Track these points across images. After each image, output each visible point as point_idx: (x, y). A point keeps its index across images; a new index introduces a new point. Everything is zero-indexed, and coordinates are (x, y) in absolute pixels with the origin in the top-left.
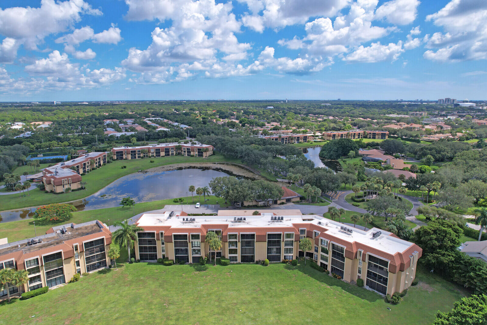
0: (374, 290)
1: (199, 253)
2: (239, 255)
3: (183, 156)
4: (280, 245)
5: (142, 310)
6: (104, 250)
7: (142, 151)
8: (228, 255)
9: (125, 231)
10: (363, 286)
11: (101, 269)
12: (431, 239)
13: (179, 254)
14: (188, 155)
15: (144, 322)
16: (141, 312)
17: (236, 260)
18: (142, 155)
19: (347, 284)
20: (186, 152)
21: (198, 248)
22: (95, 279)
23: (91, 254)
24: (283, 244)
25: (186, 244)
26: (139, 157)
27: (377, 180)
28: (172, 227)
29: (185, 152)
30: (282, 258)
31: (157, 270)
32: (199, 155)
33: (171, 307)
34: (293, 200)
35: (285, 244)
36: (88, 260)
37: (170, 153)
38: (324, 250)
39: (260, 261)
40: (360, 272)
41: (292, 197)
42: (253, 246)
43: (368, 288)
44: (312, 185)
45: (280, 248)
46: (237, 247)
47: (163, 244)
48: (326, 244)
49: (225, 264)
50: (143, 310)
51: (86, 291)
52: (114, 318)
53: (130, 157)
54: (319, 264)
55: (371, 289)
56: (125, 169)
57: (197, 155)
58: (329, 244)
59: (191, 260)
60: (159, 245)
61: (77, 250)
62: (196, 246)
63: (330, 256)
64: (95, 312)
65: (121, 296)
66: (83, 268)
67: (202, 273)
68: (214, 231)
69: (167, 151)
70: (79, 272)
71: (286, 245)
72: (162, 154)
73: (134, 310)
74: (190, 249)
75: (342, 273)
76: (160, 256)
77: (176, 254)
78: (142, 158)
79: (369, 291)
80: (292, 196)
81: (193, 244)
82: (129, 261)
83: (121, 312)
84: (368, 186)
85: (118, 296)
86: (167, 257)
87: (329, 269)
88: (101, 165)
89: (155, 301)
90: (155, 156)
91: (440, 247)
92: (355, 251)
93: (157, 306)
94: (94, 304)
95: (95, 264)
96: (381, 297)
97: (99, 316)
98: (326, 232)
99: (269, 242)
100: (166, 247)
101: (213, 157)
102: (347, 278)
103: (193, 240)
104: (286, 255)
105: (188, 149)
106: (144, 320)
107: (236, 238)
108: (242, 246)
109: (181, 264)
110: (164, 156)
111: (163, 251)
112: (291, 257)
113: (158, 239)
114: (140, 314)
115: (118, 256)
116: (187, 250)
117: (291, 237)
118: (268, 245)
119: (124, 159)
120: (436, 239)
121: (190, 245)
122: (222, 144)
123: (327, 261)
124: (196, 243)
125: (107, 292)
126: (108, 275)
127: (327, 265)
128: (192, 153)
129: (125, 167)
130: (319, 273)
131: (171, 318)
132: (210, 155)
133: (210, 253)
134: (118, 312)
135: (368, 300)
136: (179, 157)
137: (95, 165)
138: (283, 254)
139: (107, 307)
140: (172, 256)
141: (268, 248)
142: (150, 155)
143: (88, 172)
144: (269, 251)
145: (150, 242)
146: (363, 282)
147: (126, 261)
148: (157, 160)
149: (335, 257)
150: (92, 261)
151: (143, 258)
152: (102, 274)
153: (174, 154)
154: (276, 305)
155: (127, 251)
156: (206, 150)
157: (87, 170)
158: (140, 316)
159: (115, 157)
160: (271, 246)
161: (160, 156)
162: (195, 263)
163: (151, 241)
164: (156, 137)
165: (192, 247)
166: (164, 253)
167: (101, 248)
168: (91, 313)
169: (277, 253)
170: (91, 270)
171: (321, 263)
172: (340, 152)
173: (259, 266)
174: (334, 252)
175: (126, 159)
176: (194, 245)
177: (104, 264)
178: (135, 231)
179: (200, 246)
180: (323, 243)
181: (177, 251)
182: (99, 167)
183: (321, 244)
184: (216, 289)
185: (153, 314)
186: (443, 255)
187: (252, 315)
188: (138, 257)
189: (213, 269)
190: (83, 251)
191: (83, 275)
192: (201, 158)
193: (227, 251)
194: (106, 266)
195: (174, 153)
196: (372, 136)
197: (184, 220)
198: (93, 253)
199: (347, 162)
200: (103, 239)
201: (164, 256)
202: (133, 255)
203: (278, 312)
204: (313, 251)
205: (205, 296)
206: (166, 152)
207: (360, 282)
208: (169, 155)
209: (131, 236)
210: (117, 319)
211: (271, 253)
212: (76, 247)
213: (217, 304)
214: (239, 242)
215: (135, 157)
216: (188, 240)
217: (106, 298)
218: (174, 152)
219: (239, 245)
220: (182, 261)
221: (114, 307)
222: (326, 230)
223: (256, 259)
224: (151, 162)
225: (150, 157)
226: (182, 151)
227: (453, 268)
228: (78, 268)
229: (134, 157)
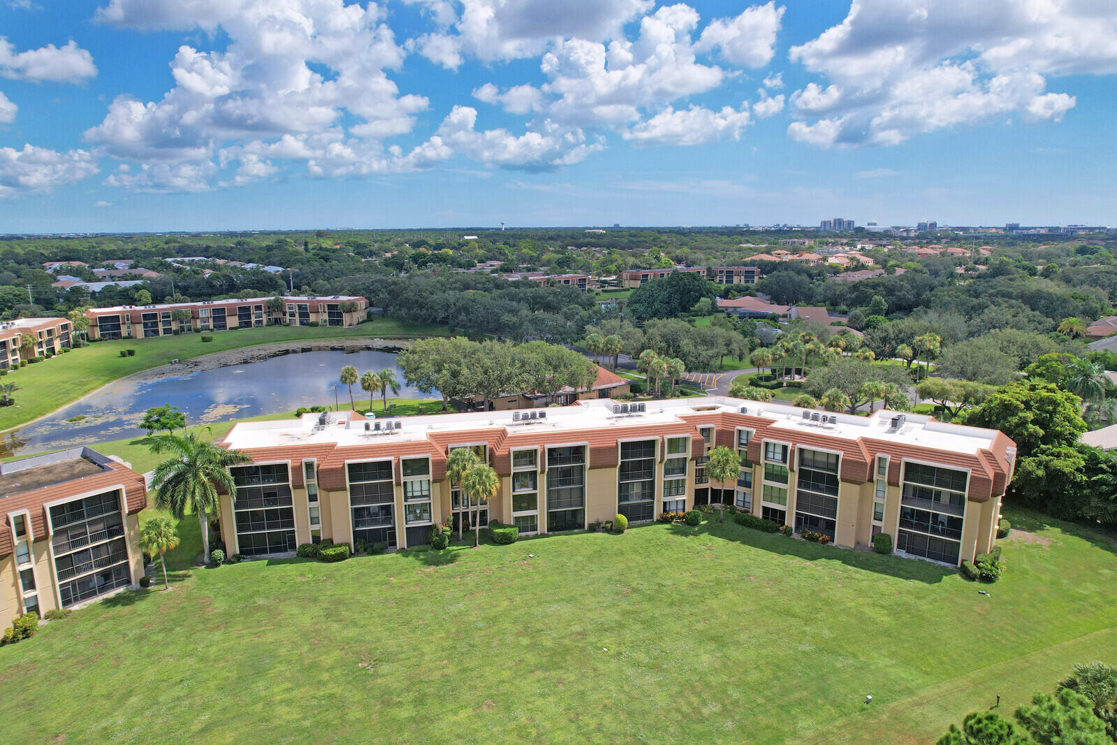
0: (921, 558)
1: (426, 515)
2: (541, 513)
3: (288, 325)
4: (651, 474)
5: (288, 690)
6: (121, 531)
7: (176, 316)
8: (509, 515)
9: (191, 465)
10: (891, 550)
11: (111, 594)
12: (1023, 423)
13: (362, 526)
14: (302, 323)
15: (307, 723)
16: (287, 696)
17: (534, 528)
18: (174, 326)
19: (850, 551)
20: (297, 315)
21: (425, 501)
22: (97, 625)
23: (75, 545)
24: (659, 470)
25: (387, 492)
26: (167, 331)
28: (339, 445)
29: (292, 315)
30: (658, 511)
31: (302, 575)
32: (332, 323)
33: (385, 668)
34: (615, 392)
35: (665, 470)
36: (65, 566)
37: (253, 319)
38: (776, 475)
39: (599, 524)
40: (878, 517)
41: (614, 385)
42: (582, 481)
43: (903, 554)
45: (652, 483)
46: (535, 488)
47: (313, 498)
48: (779, 457)
49: (506, 540)
50: (292, 689)
51: (69, 662)
52: (196, 727)
53: (140, 330)
54: (759, 514)
55: (912, 557)
56: (129, 359)
57: (325, 321)
58: (793, 452)
59: (401, 540)
60: (300, 504)
61: (22, 532)
62: (415, 494)
63: (792, 487)
64: (120, 719)
65: (203, 659)
66: (47, 593)
67: (446, 569)
68: (466, 447)
69: (244, 313)
70: (35, 609)
71: (667, 472)
72: (232, 321)
73: (263, 694)
74: (398, 504)
75: (831, 526)
76: (303, 537)
77: (356, 524)
78: (176, 333)
79: (909, 560)
80: (611, 382)
81: (409, 488)
82: (206, 559)
83: (218, 708)
85: (191, 661)
86: (327, 537)
87: (790, 521)
88: (56, 351)
89: (328, 660)
90: (212, 327)
92: (869, 460)
93: (338, 672)
94: (108, 696)
95: (84, 582)
96: (951, 572)
97: (135, 729)
98: (774, 425)
99: (623, 468)
100: (327, 507)
101: (370, 326)
102: (844, 536)
103: (409, 479)
104: (668, 499)
105: (300, 307)
106: (305, 718)
107: (532, 462)
108: (549, 485)
109: (375, 552)
110: (236, 328)
111: (314, 521)
112: (680, 506)
113: (299, 486)
114: (288, 702)
115: (175, 541)
116: (388, 511)
117: (681, 449)
118: (622, 477)
119: (125, 338)
121: (398, 493)
122: (390, 292)
123: (782, 500)
124: (417, 487)
125: (149, 656)
126: (141, 606)
127: (783, 514)
128: (313, 318)
129: (131, 353)
130: (766, 536)
131: (395, 699)
132: (361, 320)
133: (456, 515)
134: (205, 707)
135: (922, 580)
136: (277, 329)
137: (37, 350)
138: (660, 497)
139: (161, 699)
140: (343, 531)
141: (620, 485)
142: (199, 324)
143: (16, 368)
144: (624, 492)
145: (271, 496)
146: (888, 540)
147: (195, 562)
148: (218, 337)
149: (807, 487)
150: (79, 570)
151: (249, 550)
152: (119, 608)
153: (265, 323)
154: (698, 622)
155: (199, 528)
156: (351, 308)
157: (11, 363)
158: (287, 709)
159: (97, 334)
160: (628, 479)
161: (224, 327)
162: (416, 548)
163: (274, 494)
165: (406, 499)
166: (316, 527)
167: (111, 522)
168: (104, 724)
169: (643, 496)
170: (76, 600)
171: (766, 510)
173: (599, 535)
174: (803, 475)
175: (129, 337)
176: (410, 494)
177: (122, 575)
178: (224, 463)
179: (428, 496)
180: (770, 455)
181: (358, 515)
182: (48, 357)
183: (766, 458)
184: (505, 604)
185: (331, 696)
187: (642, 657)
188: (233, 547)
189: (475, 557)
190: (46, 537)
191: (46, 617)
192: (337, 329)
193: (508, 503)
194: (129, 582)
195: (264, 318)
196: (724, 279)
197: (367, 427)
198: (85, 542)
200: (116, 494)
201: (316, 539)
202: (218, 542)
203: (713, 639)
205: (480, 625)
206: (240, 317)
207: (881, 544)
208: (248, 325)
209: (213, 479)
210: (206, 730)
211: (626, 498)
212: (21, 522)
213: (525, 641)
214: (543, 472)
215: (156, 332)
216: (394, 480)
217: (151, 674)
218: (264, 316)
219: (542, 481)
220: (377, 546)
221: (187, 696)
222: (772, 422)
223: (588, 520)
224: (205, 340)
225: (197, 331)
226: (285, 314)
228: (30, 594)
229: (151, 331)
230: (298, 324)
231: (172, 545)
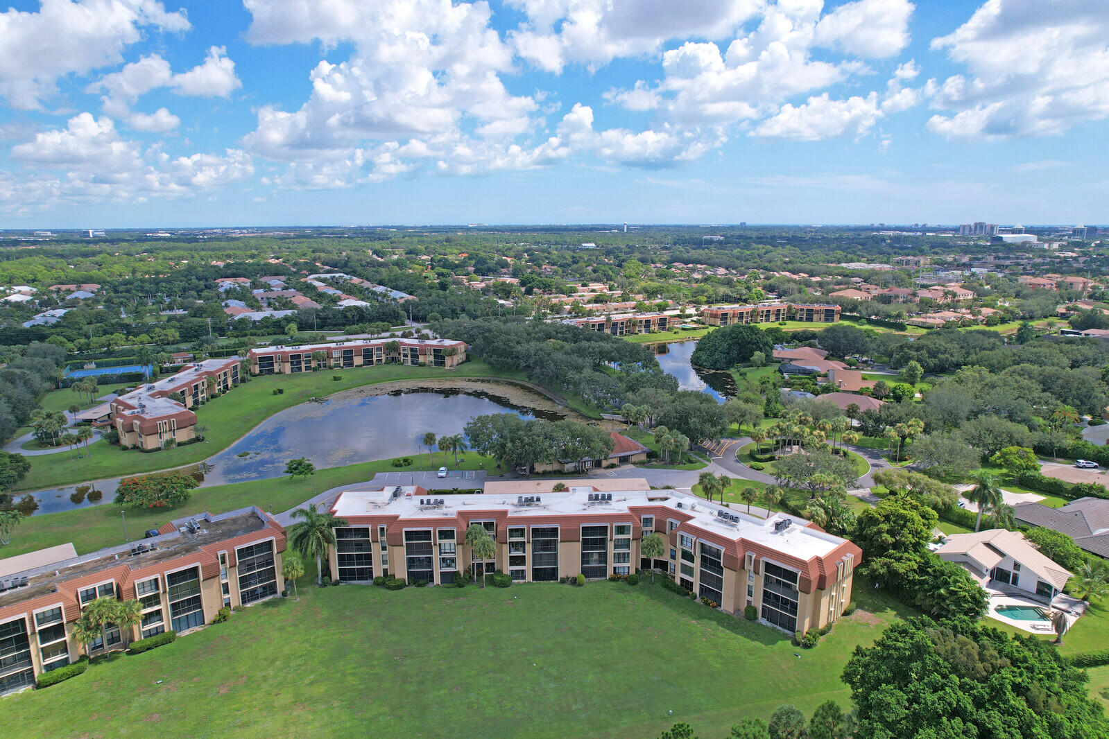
0: (774, 625)
1: (453, 564)
2: (528, 568)
3: (402, 364)
4: (605, 548)
5: (354, 668)
6: (272, 563)
7: (315, 355)
8: (507, 569)
9: (312, 525)
10: (756, 618)
11: (267, 599)
12: (879, 532)
13: (414, 568)
14: (413, 362)
15: (361, 687)
16: (354, 671)
17: (524, 578)
18: (313, 364)
19: (728, 615)
20: (409, 356)
21: (452, 556)
22: (260, 617)
23: (249, 570)
24: (610, 546)
25: (428, 548)
26: (307, 368)
27: (800, 417)
28: (400, 518)
29: (405, 356)
30: (610, 572)
31: (374, 598)
32: (437, 363)
33: (408, 661)
34: (634, 459)
35: (615, 545)
36: (244, 582)
37: (375, 359)
38: (687, 556)
39: (568, 578)
40: (750, 594)
41: (632, 453)
42: (556, 549)
43: (764, 622)
44: (670, 429)
45: (606, 553)
46: (524, 552)
47: (384, 548)
48: (689, 544)
49: (503, 585)
50: (357, 667)
51: (247, 638)
52: (307, 682)
53: (287, 368)
54: (678, 582)
55: (769, 624)
56: (281, 397)
57: (431, 362)
58: (695, 543)
59: (437, 579)
60: (376, 551)
61: (223, 562)
62: (447, 551)
63: (697, 565)
64: (270, 672)
65: (313, 645)
66: (235, 597)
67: (460, 601)
68: (481, 524)
69: (368, 354)
70: (228, 604)
71: (616, 547)
72: (358, 360)
73: (342, 668)
74: (436, 556)
75: (719, 596)
76: (377, 572)
77: (409, 567)
78: (315, 369)
79: (766, 627)
80: (631, 451)
81: (443, 547)
82: (320, 582)
83: (318, 673)
84: (781, 430)
85: (307, 645)
86: (392, 573)
87: (696, 589)
88: (229, 386)
89: (378, 653)
90: (342, 365)
91: (896, 546)
92: (740, 556)
93: (382, 661)
94: (266, 659)
95: (254, 591)
96: (786, 637)
97: (279, 679)
98: (690, 522)
99: (585, 542)
100: (392, 555)
101: (468, 367)
102: (727, 605)
103: (443, 541)
104: (617, 565)
105: (412, 350)
106: (360, 684)
107: (522, 535)
108: (534, 550)
109: (420, 586)
110: (361, 366)
111: (384, 562)
112: (626, 570)
113: (375, 541)
114: (354, 675)
115: (302, 572)
116: (430, 560)
117: (626, 532)
118: (583, 549)
119: (277, 373)
120: (888, 532)
121: (435, 550)
122: (485, 338)
123: (691, 575)
124: (448, 547)
125: (286, 640)
126: (283, 609)
127: (692, 583)
128: (421, 359)
129: (281, 391)
130: (677, 597)
131: (409, 679)
132: (460, 361)
133: (473, 564)
134: (312, 672)
135: (762, 642)
136: (393, 368)
137: (217, 388)
138: (611, 565)
139: (291, 665)
140: (401, 573)
141: (583, 554)
142: (332, 362)
143: (203, 403)
144: (585, 558)
145: (359, 545)
146: (755, 611)
147: (313, 582)
148: (346, 375)
149: (706, 568)
150: (250, 586)
151: (345, 575)
152: (270, 609)
153: (384, 361)
154: (598, 654)
155: (316, 564)
156: (452, 352)
157: (200, 400)
158: (353, 678)
159: (257, 369)
160: (588, 550)
161: (352, 364)
162: (445, 585)
163: (361, 545)
164: (340, 321)
165: (440, 553)
166: (386, 567)
167: (267, 558)
168: (264, 674)
169: (600, 562)
170: (249, 601)
171: (682, 580)
172: (734, 354)
173: (567, 587)
174: (704, 559)
175: (280, 373)
176: (443, 551)
177: (272, 589)
178: (330, 526)
179: (454, 553)
180: (685, 542)
181: (411, 562)
182: (224, 392)
183: (682, 544)
184: (487, 629)
185: (377, 674)
186: (899, 559)
187: (554, 671)
188: (336, 575)
189: (478, 594)
190: (235, 566)
191: (234, 610)
192: (440, 369)
193: (506, 561)
194: (276, 592)
195: (383, 358)
196: (805, 316)
197: (422, 502)
198: (253, 569)
199: (749, 376)
200: (270, 543)
201: (385, 571)
202: (327, 571)
203: (602, 666)
204: (666, 557)
205: (469, 641)
206: (365, 357)
207: (751, 613)
208: (371, 363)
209: (323, 536)
210: (312, 683)
211: (588, 562)
212: (223, 557)
213: (491, 654)
214: (529, 542)
215: (300, 369)
216: (432, 542)
217: (286, 650)
218: (383, 355)
219: (529, 548)
220: (422, 582)
221: (304, 664)
222: (691, 518)
223: (561, 575)
224: (335, 379)
225: (331, 368)
226: (400, 354)
227: (913, 582)
228: (226, 596)
229: (296, 367)
230: (410, 363)
231: (300, 575)
